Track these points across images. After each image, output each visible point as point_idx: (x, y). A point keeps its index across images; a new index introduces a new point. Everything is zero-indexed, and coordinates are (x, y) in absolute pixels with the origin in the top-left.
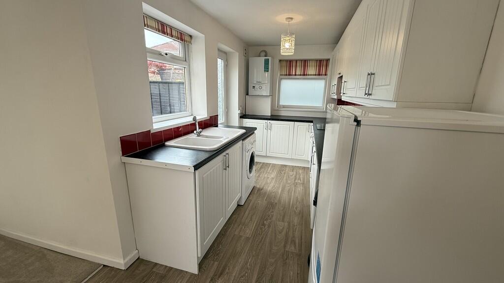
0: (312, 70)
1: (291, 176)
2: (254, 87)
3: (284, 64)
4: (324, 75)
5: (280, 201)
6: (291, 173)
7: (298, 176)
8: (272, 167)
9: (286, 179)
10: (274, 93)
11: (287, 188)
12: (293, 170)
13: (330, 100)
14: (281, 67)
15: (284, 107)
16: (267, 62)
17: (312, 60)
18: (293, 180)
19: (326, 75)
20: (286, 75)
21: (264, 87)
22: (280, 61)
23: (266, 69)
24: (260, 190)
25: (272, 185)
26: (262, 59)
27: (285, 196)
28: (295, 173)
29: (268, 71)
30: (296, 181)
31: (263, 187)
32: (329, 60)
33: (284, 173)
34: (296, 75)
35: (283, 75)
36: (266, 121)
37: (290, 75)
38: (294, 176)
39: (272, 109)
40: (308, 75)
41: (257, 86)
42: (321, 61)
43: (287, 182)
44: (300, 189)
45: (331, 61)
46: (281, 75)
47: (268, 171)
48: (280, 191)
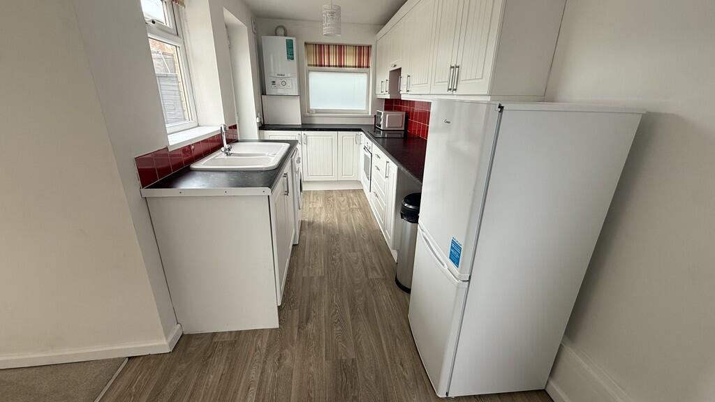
0: (350, 60)
1: (343, 201)
2: (274, 82)
3: (312, 48)
4: (366, 67)
5: (341, 231)
6: (342, 199)
7: (351, 201)
8: (314, 194)
9: (338, 206)
10: (303, 91)
11: (344, 217)
12: (342, 195)
13: (377, 101)
14: (308, 53)
15: (317, 111)
16: (290, 45)
17: (350, 46)
18: (347, 206)
19: (368, 67)
20: (316, 66)
21: (289, 84)
22: (306, 44)
23: (290, 56)
24: (310, 224)
25: (323, 215)
26: (281, 41)
27: (344, 224)
28: (345, 198)
29: (293, 59)
30: (351, 207)
31: (314, 219)
32: (371, 46)
33: (333, 200)
34: (329, 66)
35: (311, 65)
36: (299, 132)
37: (321, 66)
38: (346, 201)
39: (303, 117)
40: (346, 67)
41: (278, 82)
42: (360, 47)
43: (340, 209)
44: (359, 214)
45: (373, 49)
46: (309, 65)
47: (311, 200)
48: (336, 220)
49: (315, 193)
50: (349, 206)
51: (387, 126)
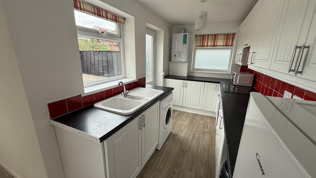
0: (220, 42)
1: (201, 124)
2: (175, 55)
3: (199, 38)
4: (230, 46)
5: (189, 148)
6: (201, 122)
7: (206, 125)
8: (186, 115)
9: (197, 128)
10: (190, 59)
11: (197, 136)
12: (202, 119)
13: (234, 66)
14: (196, 40)
15: (197, 70)
16: (185, 37)
17: (221, 34)
18: (202, 128)
19: (232, 46)
20: (200, 46)
21: (182, 56)
22: (196, 36)
23: (185, 42)
24: (175, 136)
25: (185, 132)
26: (182, 35)
27: (195, 142)
28: (204, 122)
29: (186, 44)
30: (205, 130)
31: (178, 133)
32: (235, 34)
33: (195, 122)
34: (207, 46)
35: (197, 46)
36: (183, 81)
37: (203, 46)
38: (203, 124)
39: (189, 72)
40: (218, 46)
41: (177, 55)
42: (228, 35)
43: (197, 129)
44: (207, 137)
45: (237, 34)
46: (196, 46)
47: (183, 119)
48: (191, 138)
49: (188, 114)
50: (203, 129)
51: (238, 82)
